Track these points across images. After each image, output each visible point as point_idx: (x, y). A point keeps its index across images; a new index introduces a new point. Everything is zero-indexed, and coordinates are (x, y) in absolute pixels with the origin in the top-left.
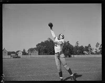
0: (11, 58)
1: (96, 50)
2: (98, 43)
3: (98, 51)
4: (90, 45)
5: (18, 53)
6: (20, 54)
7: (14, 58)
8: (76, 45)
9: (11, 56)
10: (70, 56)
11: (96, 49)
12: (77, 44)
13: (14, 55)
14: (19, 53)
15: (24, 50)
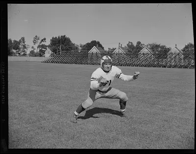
1: (32, 49)
2: (36, 36)
3: (35, 51)
4: (23, 39)
11: (33, 47)
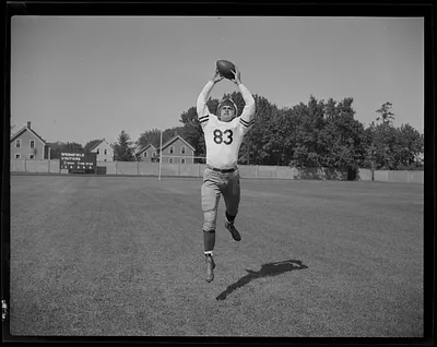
0: (60, 174)
5: (95, 151)
6: (105, 157)
7: (74, 172)
8: (380, 122)
9: (62, 162)
10: (352, 176)
12: (385, 116)
13: (77, 157)
14: (102, 153)
15: (123, 138)
